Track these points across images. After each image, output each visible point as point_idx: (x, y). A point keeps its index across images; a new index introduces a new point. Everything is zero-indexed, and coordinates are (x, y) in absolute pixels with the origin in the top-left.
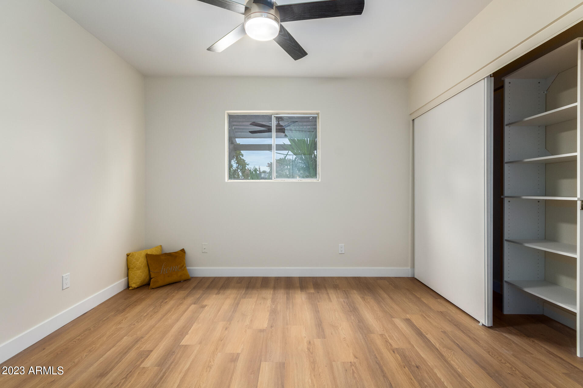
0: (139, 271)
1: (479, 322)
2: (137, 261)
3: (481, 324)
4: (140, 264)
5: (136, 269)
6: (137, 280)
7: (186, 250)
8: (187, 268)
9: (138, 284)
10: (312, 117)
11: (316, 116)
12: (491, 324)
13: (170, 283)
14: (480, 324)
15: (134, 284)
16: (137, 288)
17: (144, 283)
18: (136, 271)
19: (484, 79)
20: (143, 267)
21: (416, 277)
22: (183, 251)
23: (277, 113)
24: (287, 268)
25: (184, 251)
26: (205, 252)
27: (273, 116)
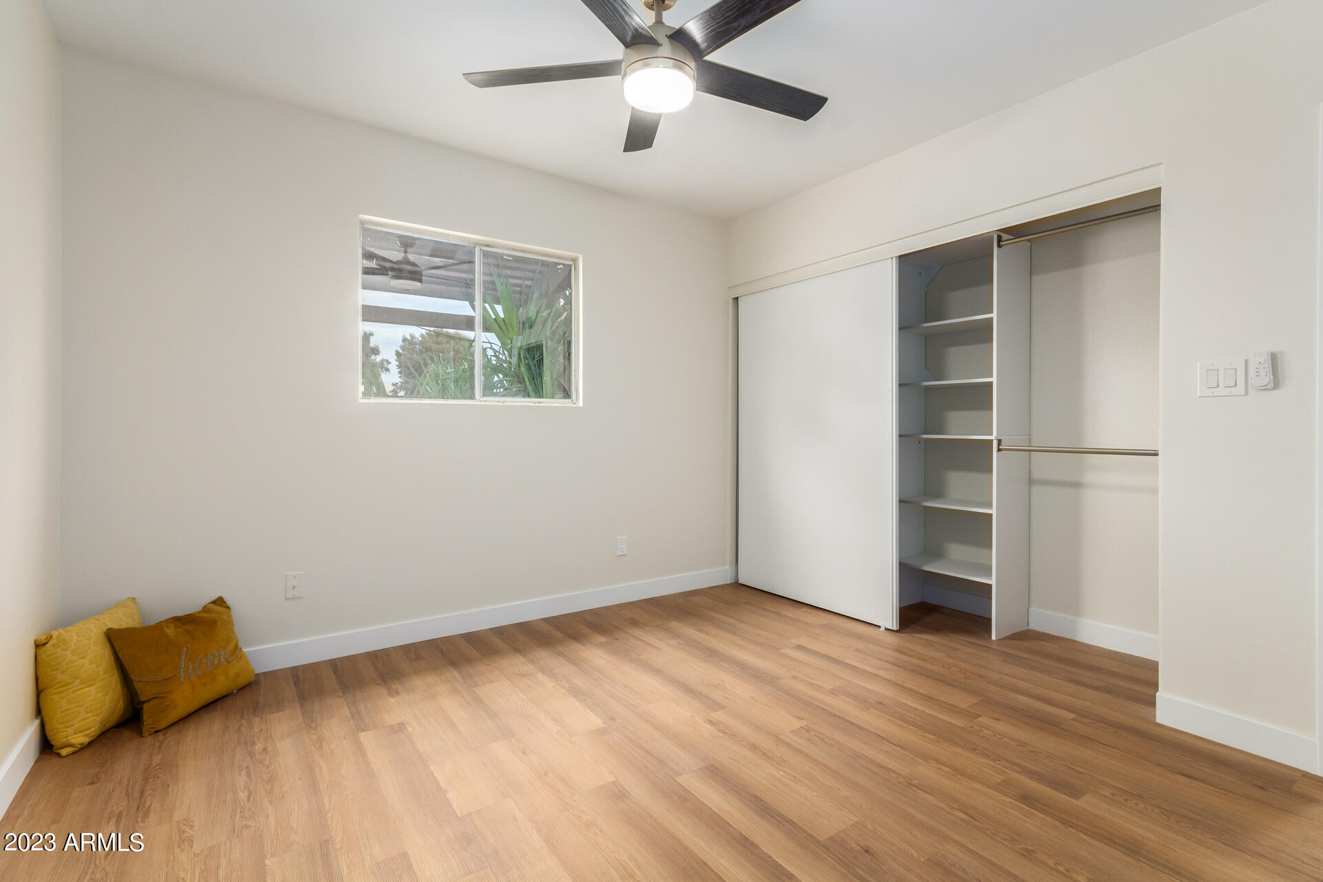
0: (92, 689)
1: (880, 627)
2: (84, 658)
3: (884, 629)
4: (94, 666)
5: (81, 684)
6: (88, 718)
7: (229, 600)
8: (245, 650)
9: (93, 729)
10: (563, 264)
11: (571, 263)
12: (895, 626)
13: (208, 703)
14: (882, 629)
15: (80, 735)
16: (90, 743)
17: (109, 725)
18: (80, 691)
19: (892, 258)
20: (105, 673)
21: (741, 581)
22: (220, 602)
23: (488, 243)
24: (514, 603)
25: (225, 603)
26: (295, 598)
27: (477, 249)
